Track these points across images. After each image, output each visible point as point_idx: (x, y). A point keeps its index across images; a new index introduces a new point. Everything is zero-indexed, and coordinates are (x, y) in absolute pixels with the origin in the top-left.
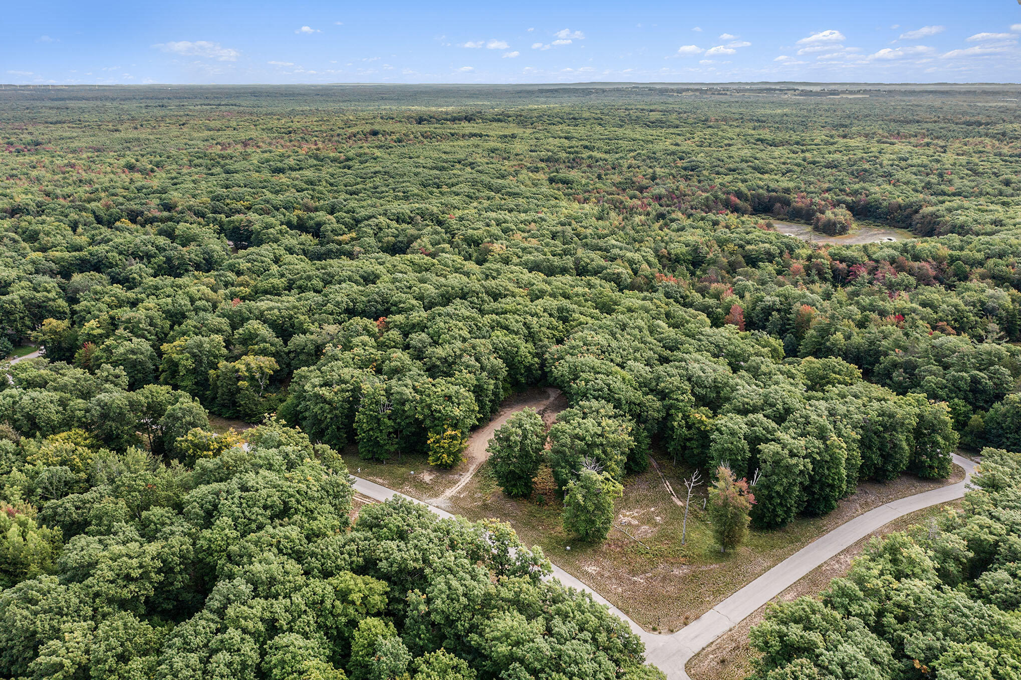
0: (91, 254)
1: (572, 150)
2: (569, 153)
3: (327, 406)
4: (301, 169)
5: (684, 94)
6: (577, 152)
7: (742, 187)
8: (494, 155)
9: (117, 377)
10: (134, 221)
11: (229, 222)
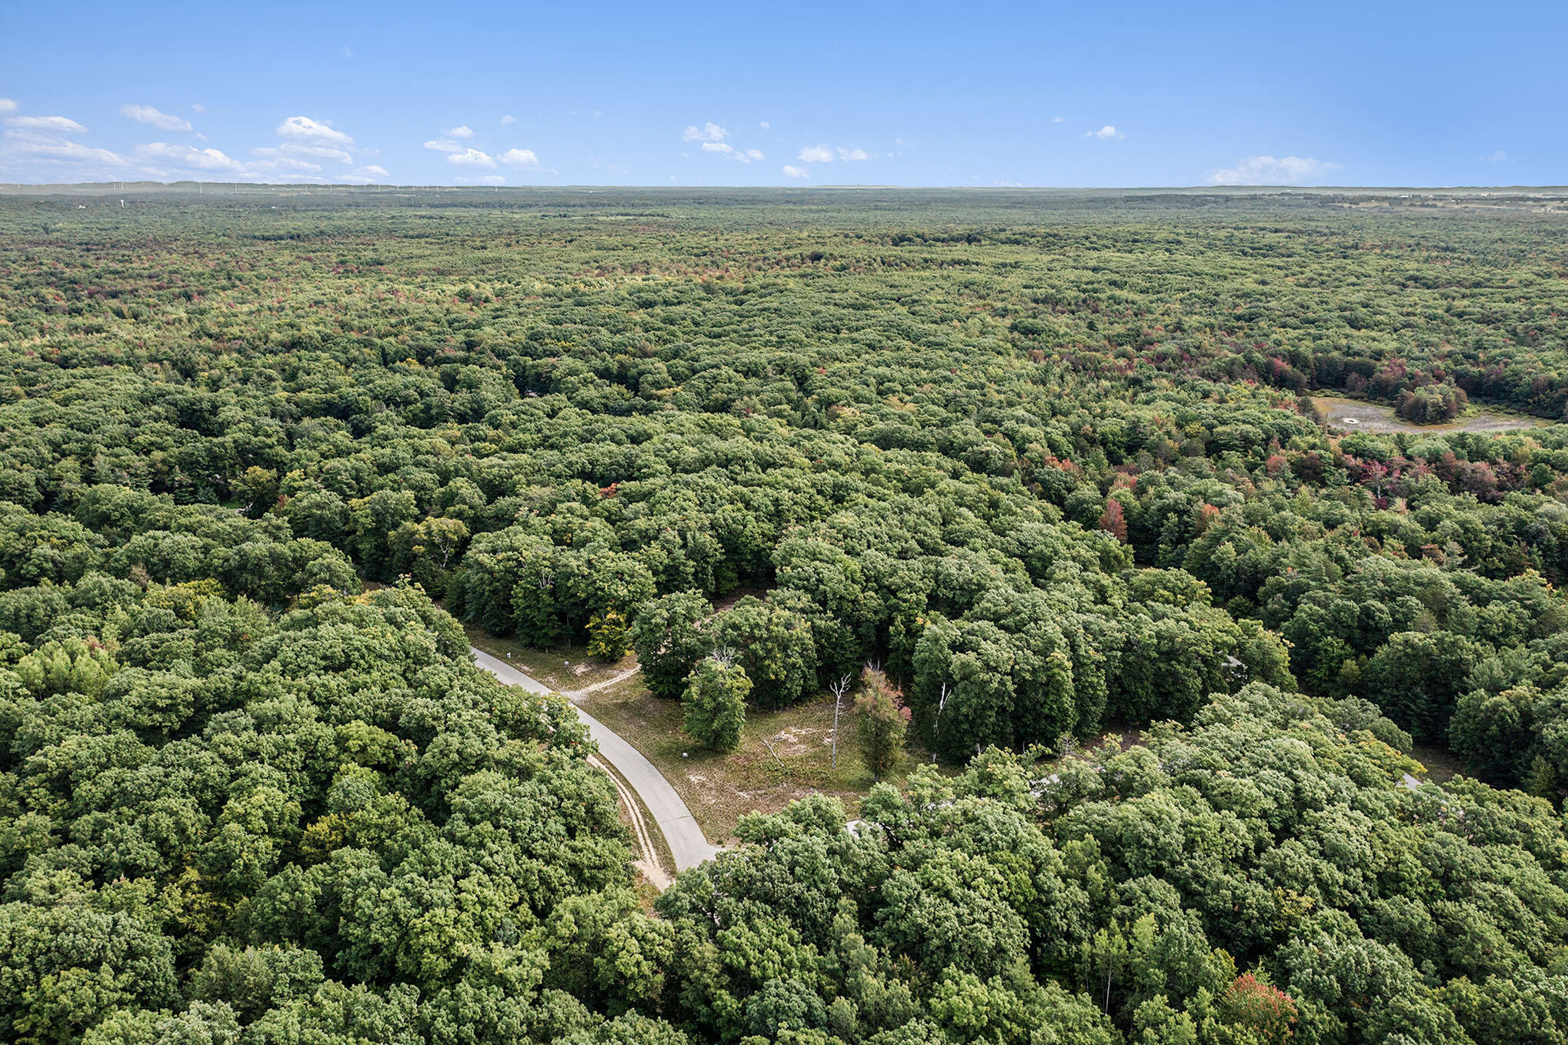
0: (341, 397)
1: (1090, 287)
2: (1084, 291)
3: (487, 576)
4: (679, 303)
5: (1362, 205)
6: (1095, 291)
7: (1306, 348)
8: (967, 291)
9: (279, 528)
10: (421, 362)
11: (533, 366)
